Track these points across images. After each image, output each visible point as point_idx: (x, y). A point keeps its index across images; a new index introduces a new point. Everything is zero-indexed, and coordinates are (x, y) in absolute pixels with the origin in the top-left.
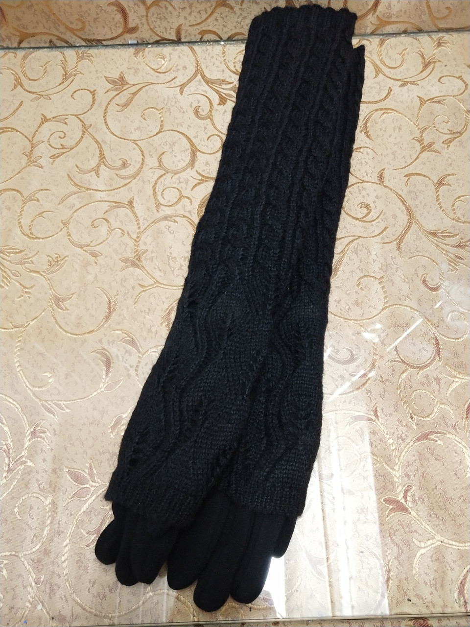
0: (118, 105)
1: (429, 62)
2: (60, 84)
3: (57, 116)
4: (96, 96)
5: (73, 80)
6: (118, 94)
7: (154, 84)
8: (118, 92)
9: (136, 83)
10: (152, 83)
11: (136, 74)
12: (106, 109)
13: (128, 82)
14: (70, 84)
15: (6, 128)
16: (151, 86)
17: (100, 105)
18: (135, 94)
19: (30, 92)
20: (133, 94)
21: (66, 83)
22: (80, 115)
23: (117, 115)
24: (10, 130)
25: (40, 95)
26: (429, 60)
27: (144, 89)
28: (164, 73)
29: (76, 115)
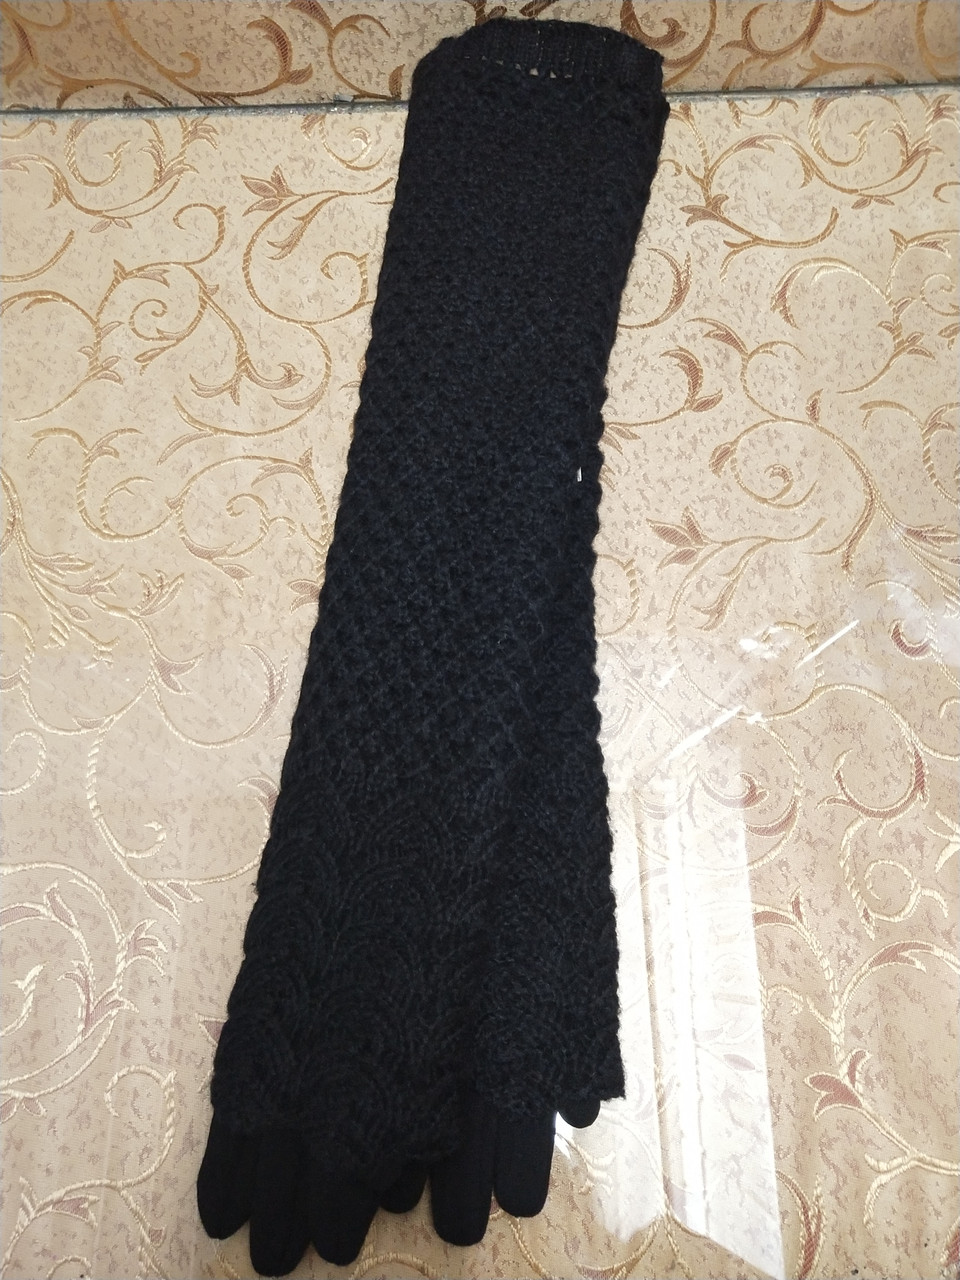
0: (272, 244)
1: (917, 152)
2: (151, 192)
3: (147, 266)
4: (225, 220)
5: (176, 184)
6: (272, 218)
7: (347, 194)
8: (272, 213)
9: (307, 192)
10: (342, 193)
11: (306, 172)
12: (248, 253)
13: (293, 189)
14: (171, 192)
15: (42, 293)
16: (340, 199)
17: (234, 244)
18: (306, 219)
19: (88, 211)
20: (302, 219)
21: (163, 191)
22: (194, 263)
23: (272, 267)
24: (50, 297)
25: (108, 217)
26: (916, 146)
27: (325, 208)
28: (368, 168)
29: (186, 264)
